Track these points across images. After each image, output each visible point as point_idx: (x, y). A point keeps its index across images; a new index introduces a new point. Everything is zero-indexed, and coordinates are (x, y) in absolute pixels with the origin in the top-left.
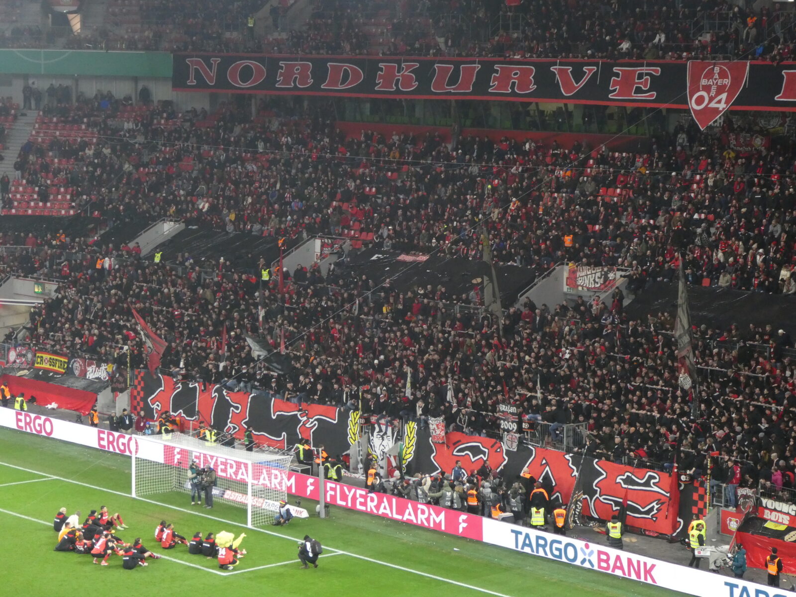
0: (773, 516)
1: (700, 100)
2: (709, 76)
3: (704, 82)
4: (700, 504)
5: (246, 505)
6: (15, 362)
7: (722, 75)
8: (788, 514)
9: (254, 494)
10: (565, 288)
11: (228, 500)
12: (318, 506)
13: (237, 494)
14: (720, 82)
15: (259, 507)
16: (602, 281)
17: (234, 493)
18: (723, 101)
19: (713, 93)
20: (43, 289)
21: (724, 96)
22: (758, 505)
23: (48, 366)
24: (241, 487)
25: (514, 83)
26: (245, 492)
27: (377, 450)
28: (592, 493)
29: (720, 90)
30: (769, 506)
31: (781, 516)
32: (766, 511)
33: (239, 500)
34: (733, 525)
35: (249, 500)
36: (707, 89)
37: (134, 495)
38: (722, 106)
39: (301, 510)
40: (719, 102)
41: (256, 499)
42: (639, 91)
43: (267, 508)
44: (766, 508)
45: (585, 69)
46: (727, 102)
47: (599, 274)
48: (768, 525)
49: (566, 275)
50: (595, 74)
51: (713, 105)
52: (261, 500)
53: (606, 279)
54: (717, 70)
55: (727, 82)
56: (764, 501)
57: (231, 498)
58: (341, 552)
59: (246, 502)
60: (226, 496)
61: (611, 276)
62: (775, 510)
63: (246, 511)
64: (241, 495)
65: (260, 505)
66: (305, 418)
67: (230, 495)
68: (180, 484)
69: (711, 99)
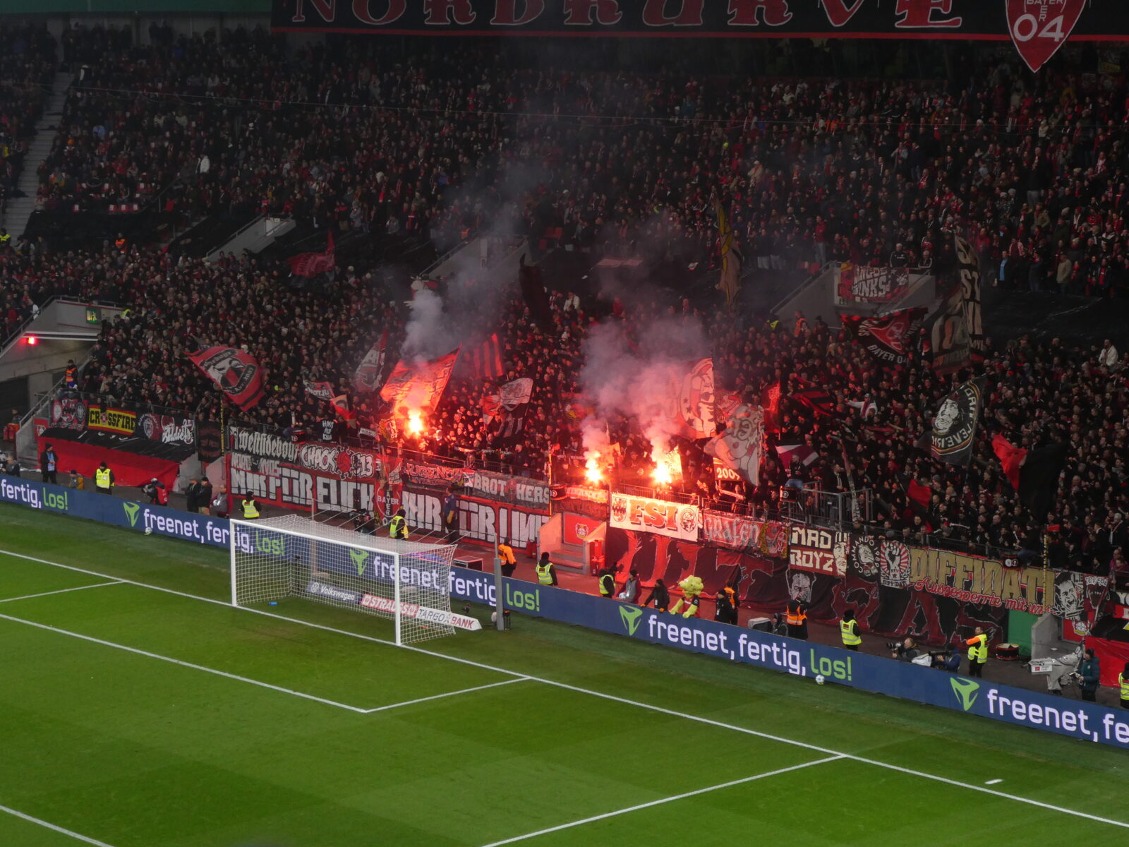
1: (1025, 28)
5: (393, 614)
6: (61, 420)
9: (404, 599)
10: (837, 300)
11: (368, 608)
12: (495, 614)
13: (379, 600)
15: (411, 617)
16: (887, 288)
17: (375, 598)
18: (1059, 28)
19: (1043, 16)
20: (99, 316)
21: (1059, 20)
22: (1115, 600)
23: (106, 426)
24: (385, 588)
25: (760, 10)
26: (391, 597)
29: (1053, 12)
32: (1127, 610)
33: (382, 607)
34: (1082, 629)
35: (398, 608)
36: (1034, 10)
37: (235, 604)
38: (1058, 35)
39: (472, 619)
40: (1053, 29)
41: (407, 606)
42: (937, 15)
43: (423, 617)
44: (1126, 606)
46: (1064, 30)
47: (883, 279)
49: (837, 281)
51: (1044, 34)
52: (413, 607)
53: (894, 284)
56: (1122, 596)
57: (372, 605)
58: (529, 678)
59: (393, 610)
60: (364, 603)
61: (901, 280)
63: (393, 623)
64: (385, 601)
65: (412, 614)
67: (370, 601)
68: (299, 587)
69: (1041, 26)
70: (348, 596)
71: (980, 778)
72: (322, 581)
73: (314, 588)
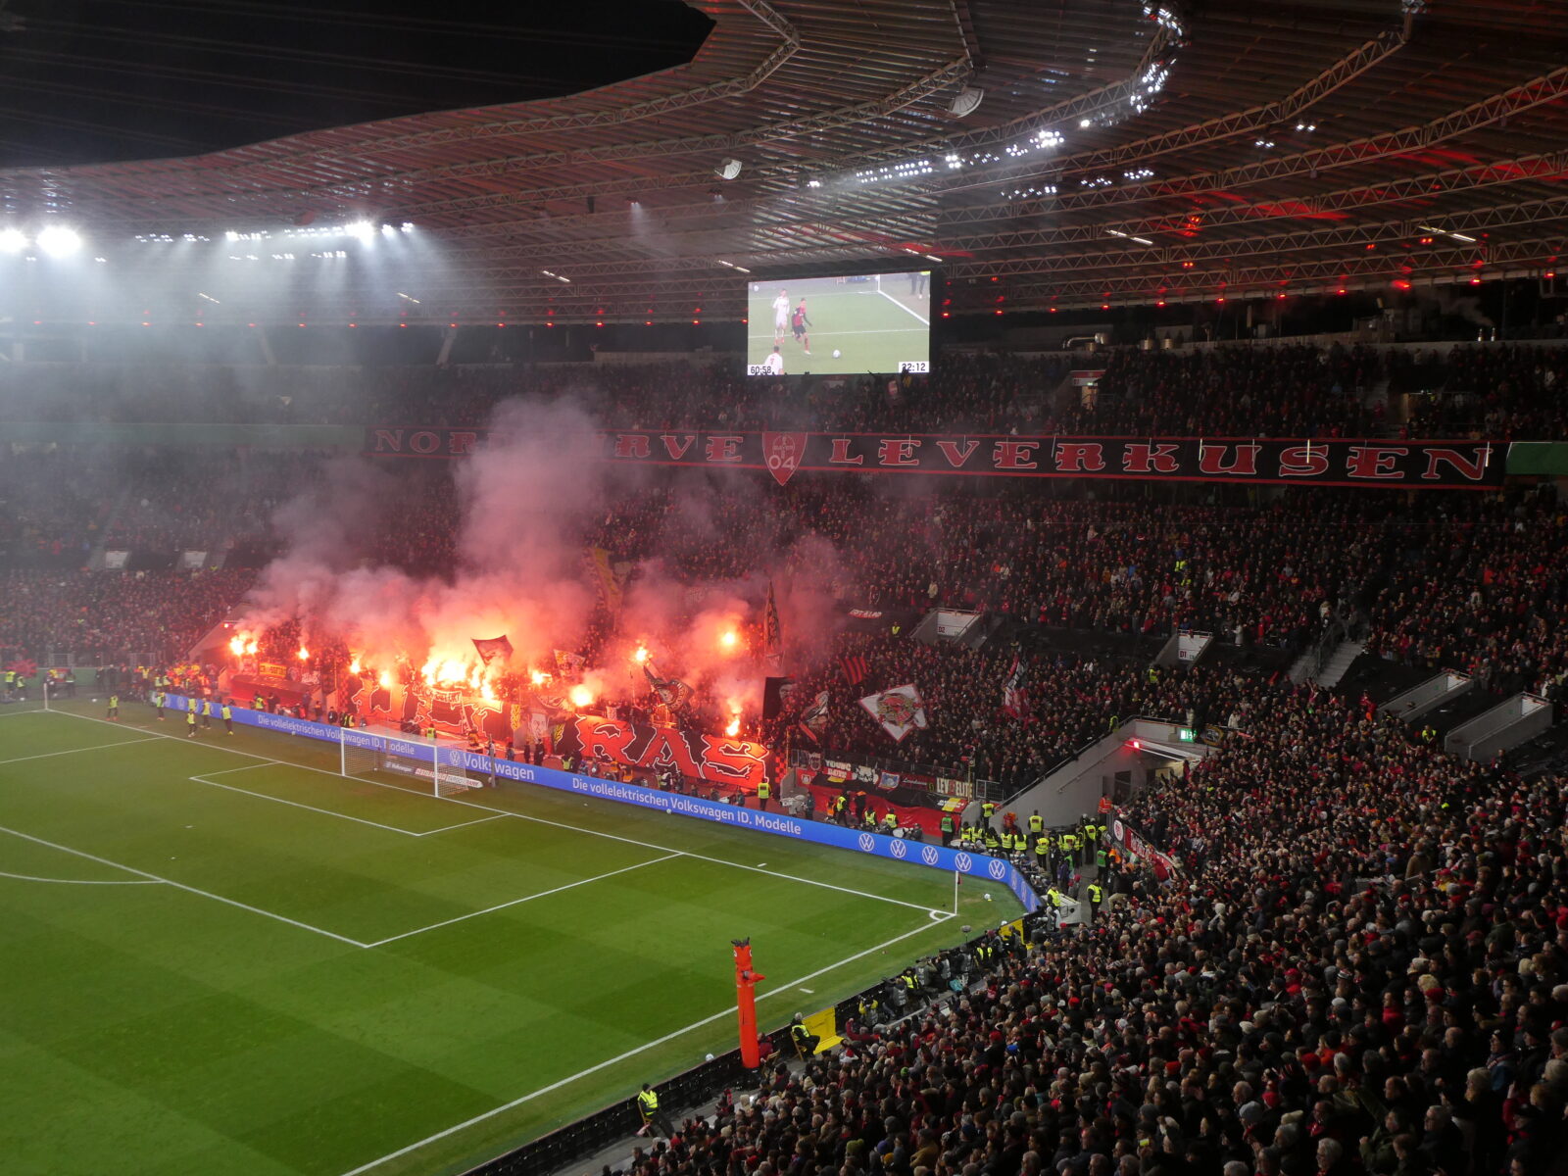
0: (835, 773)
1: (774, 462)
2: (779, 443)
3: (775, 448)
4: (781, 766)
5: (433, 779)
6: (244, 671)
7: (789, 443)
8: (846, 770)
9: (440, 770)
11: (419, 776)
13: (426, 771)
14: (787, 448)
15: (444, 781)
17: (423, 770)
18: (792, 463)
19: (784, 456)
21: (791, 459)
22: (824, 765)
23: (270, 673)
24: (430, 766)
25: (634, 449)
26: (432, 770)
28: (700, 761)
29: (788, 454)
30: (832, 765)
31: (840, 773)
32: (829, 770)
33: (427, 775)
34: (806, 780)
35: (436, 776)
36: (778, 453)
37: (343, 774)
38: (792, 467)
39: (477, 782)
40: (789, 463)
41: (441, 774)
42: (728, 454)
43: (450, 781)
44: (830, 767)
45: (686, 438)
46: (794, 464)
48: (830, 779)
50: (694, 442)
51: (785, 466)
52: (445, 775)
54: (784, 439)
55: (792, 447)
56: (828, 762)
57: (421, 774)
58: (511, 814)
59: (433, 777)
60: (417, 773)
62: (836, 769)
63: (433, 785)
64: (429, 772)
65: (444, 779)
66: (477, 709)
67: (420, 772)
68: (380, 765)
69: (783, 461)
70: (407, 770)
71: (755, 864)
72: (393, 761)
73: (388, 765)
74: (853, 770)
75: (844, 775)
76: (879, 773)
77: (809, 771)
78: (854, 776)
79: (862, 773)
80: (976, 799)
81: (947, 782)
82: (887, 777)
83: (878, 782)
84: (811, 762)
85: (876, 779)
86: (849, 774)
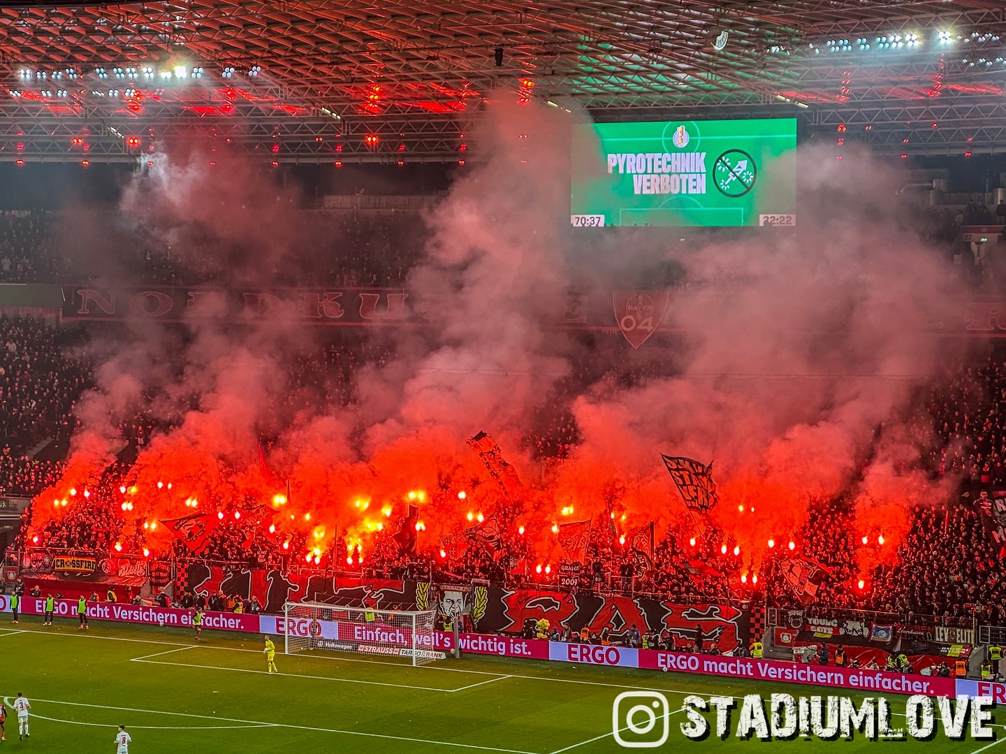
0: (819, 629)
4: (757, 626)
6: (30, 567)
8: (831, 626)
20: (8, 504)
22: (806, 622)
23: (71, 568)
27: (447, 612)
28: (660, 627)
30: (815, 623)
31: (825, 629)
32: (812, 627)
34: (786, 639)
44: (813, 625)
48: (817, 635)
56: (810, 620)
62: (820, 625)
66: (370, 591)
74: (840, 625)
75: (830, 631)
76: (869, 626)
77: (790, 630)
78: (842, 632)
79: (850, 628)
80: (980, 645)
81: (946, 630)
82: (878, 630)
83: (870, 635)
84: (791, 620)
85: (866, 632)
86: (836, 630)
